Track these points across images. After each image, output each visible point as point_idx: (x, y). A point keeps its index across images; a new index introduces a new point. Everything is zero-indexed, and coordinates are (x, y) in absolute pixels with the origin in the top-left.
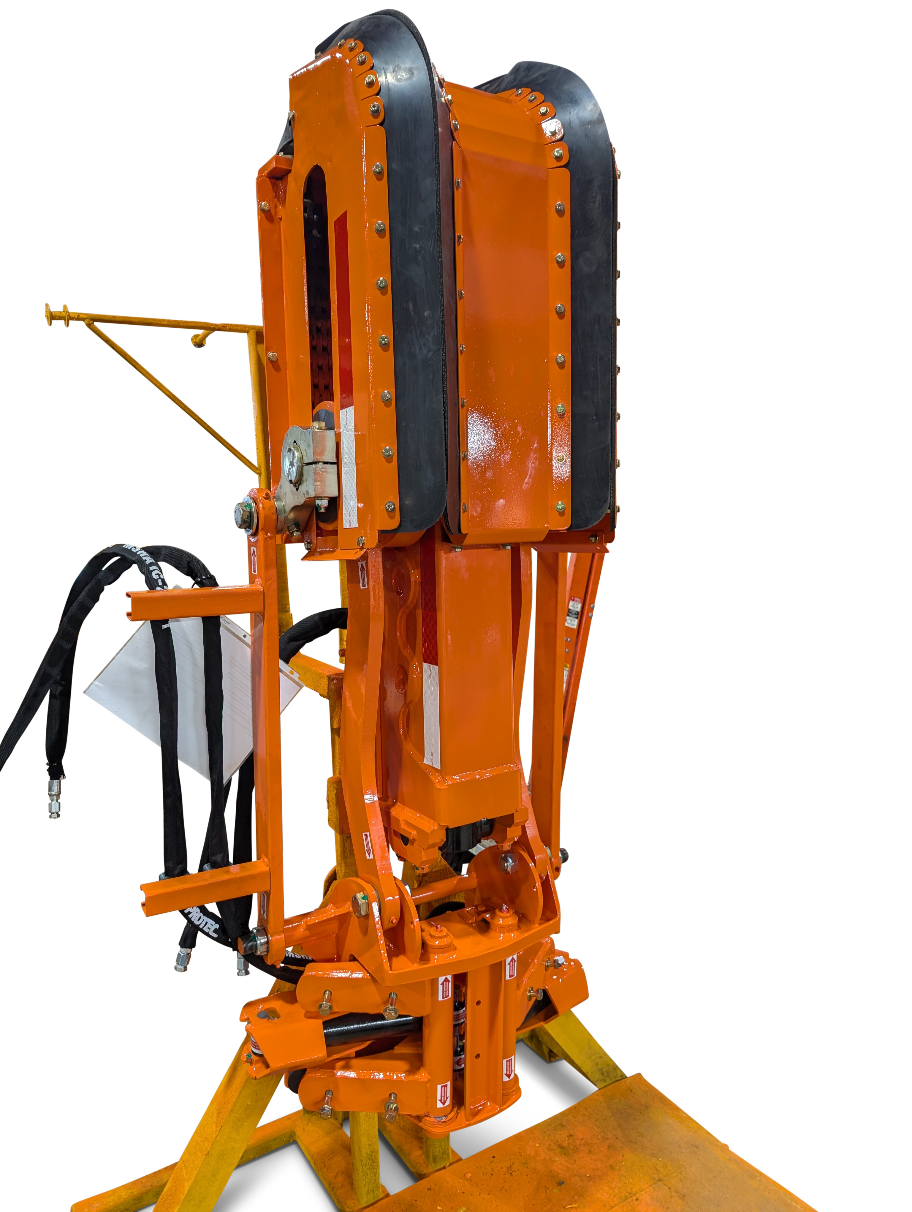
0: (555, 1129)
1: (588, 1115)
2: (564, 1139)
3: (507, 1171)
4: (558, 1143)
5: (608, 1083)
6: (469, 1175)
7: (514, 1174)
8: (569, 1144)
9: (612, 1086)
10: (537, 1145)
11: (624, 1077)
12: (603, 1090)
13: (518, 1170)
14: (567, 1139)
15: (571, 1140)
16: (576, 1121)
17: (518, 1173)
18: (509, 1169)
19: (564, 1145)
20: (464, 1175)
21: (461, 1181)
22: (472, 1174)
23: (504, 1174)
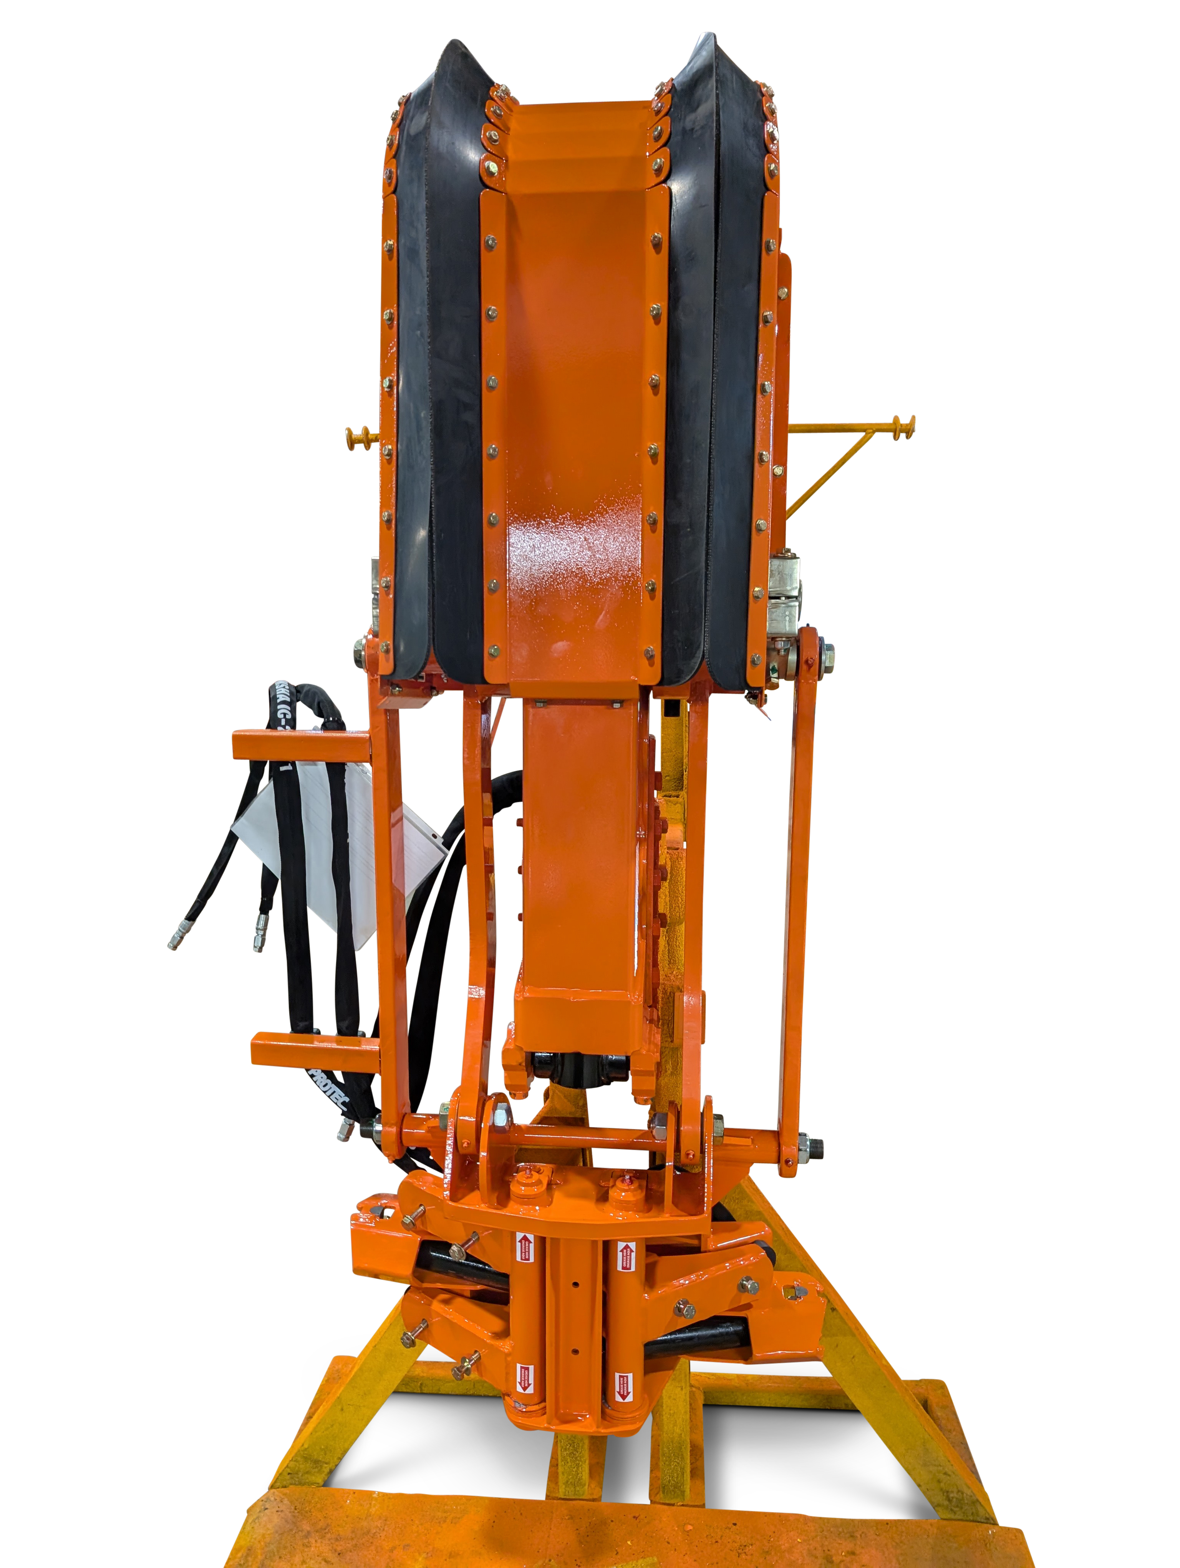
0: (839, 1534)
1: (897, 1541)
2: (840, 1552)
3: (737, 1548)
4: (829, 1553)
5: (957, 1517)
6: (690, 1527)
7: (744, 1556)
8: (842, 1561)
9: (962, 1523)
10: (799, 1540)
11: (991, 1520)
12: (945, 1522)
13: (752, 1555)
14: (843, 1554)
15: (848, 1559)
16: (875, 1539)
17: (749, 1557)
18: (743, 1547)
19: (834, 1558)
20: (685, 1524)
21: (676, 1529)
22: (694, 1528)
23: (731, 1550)
